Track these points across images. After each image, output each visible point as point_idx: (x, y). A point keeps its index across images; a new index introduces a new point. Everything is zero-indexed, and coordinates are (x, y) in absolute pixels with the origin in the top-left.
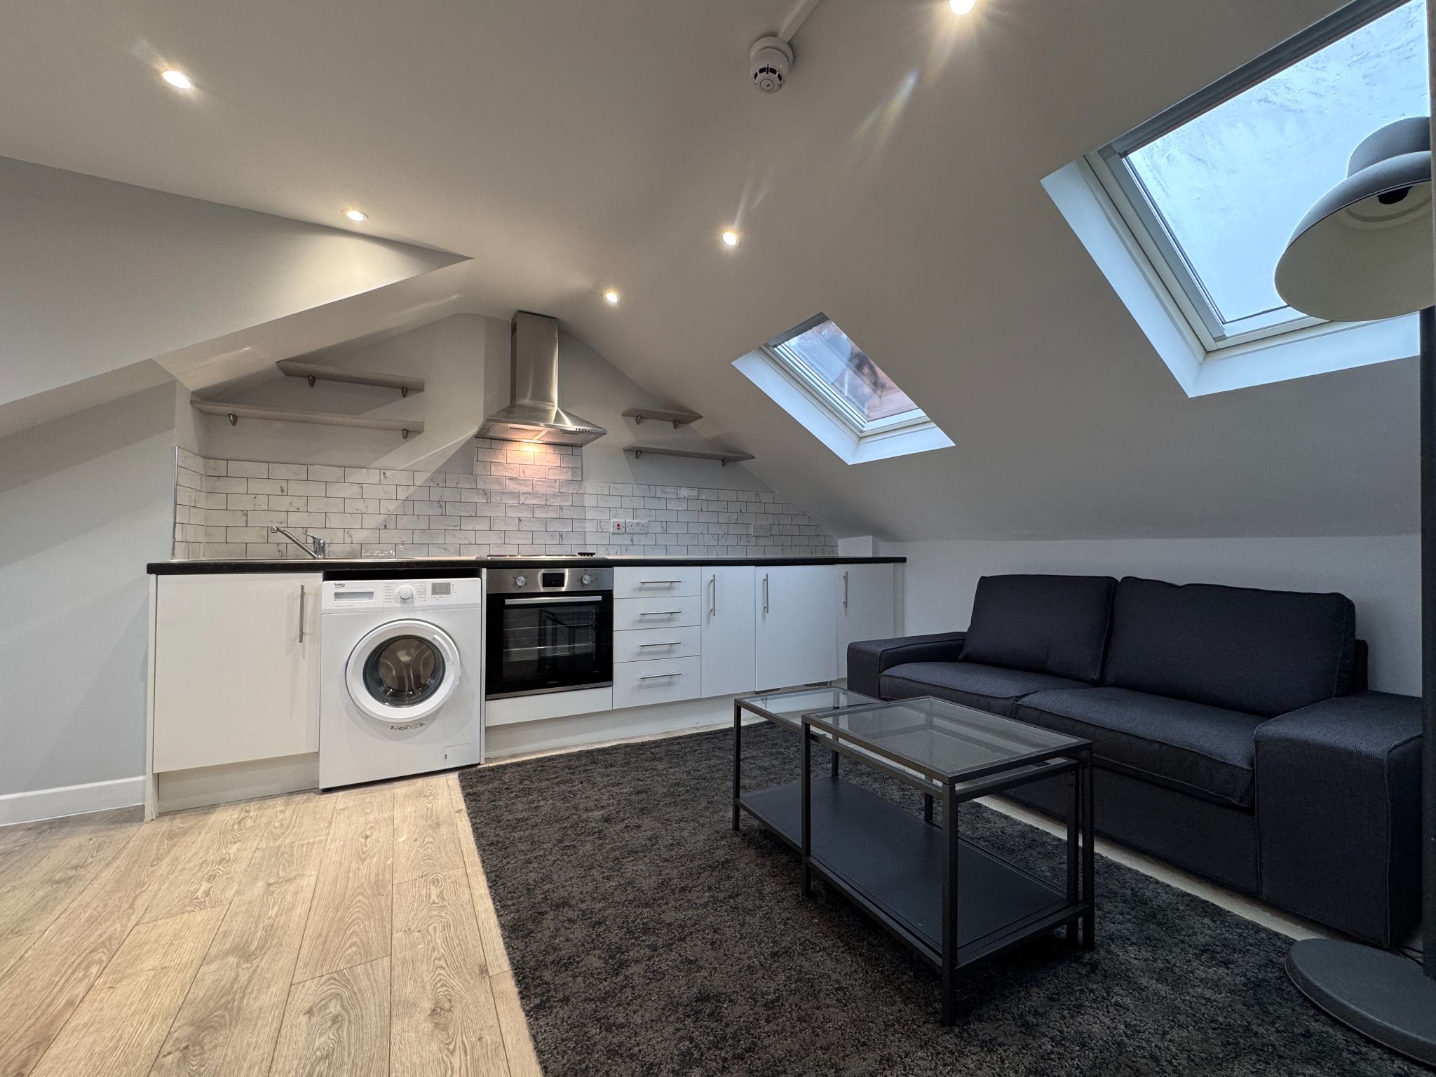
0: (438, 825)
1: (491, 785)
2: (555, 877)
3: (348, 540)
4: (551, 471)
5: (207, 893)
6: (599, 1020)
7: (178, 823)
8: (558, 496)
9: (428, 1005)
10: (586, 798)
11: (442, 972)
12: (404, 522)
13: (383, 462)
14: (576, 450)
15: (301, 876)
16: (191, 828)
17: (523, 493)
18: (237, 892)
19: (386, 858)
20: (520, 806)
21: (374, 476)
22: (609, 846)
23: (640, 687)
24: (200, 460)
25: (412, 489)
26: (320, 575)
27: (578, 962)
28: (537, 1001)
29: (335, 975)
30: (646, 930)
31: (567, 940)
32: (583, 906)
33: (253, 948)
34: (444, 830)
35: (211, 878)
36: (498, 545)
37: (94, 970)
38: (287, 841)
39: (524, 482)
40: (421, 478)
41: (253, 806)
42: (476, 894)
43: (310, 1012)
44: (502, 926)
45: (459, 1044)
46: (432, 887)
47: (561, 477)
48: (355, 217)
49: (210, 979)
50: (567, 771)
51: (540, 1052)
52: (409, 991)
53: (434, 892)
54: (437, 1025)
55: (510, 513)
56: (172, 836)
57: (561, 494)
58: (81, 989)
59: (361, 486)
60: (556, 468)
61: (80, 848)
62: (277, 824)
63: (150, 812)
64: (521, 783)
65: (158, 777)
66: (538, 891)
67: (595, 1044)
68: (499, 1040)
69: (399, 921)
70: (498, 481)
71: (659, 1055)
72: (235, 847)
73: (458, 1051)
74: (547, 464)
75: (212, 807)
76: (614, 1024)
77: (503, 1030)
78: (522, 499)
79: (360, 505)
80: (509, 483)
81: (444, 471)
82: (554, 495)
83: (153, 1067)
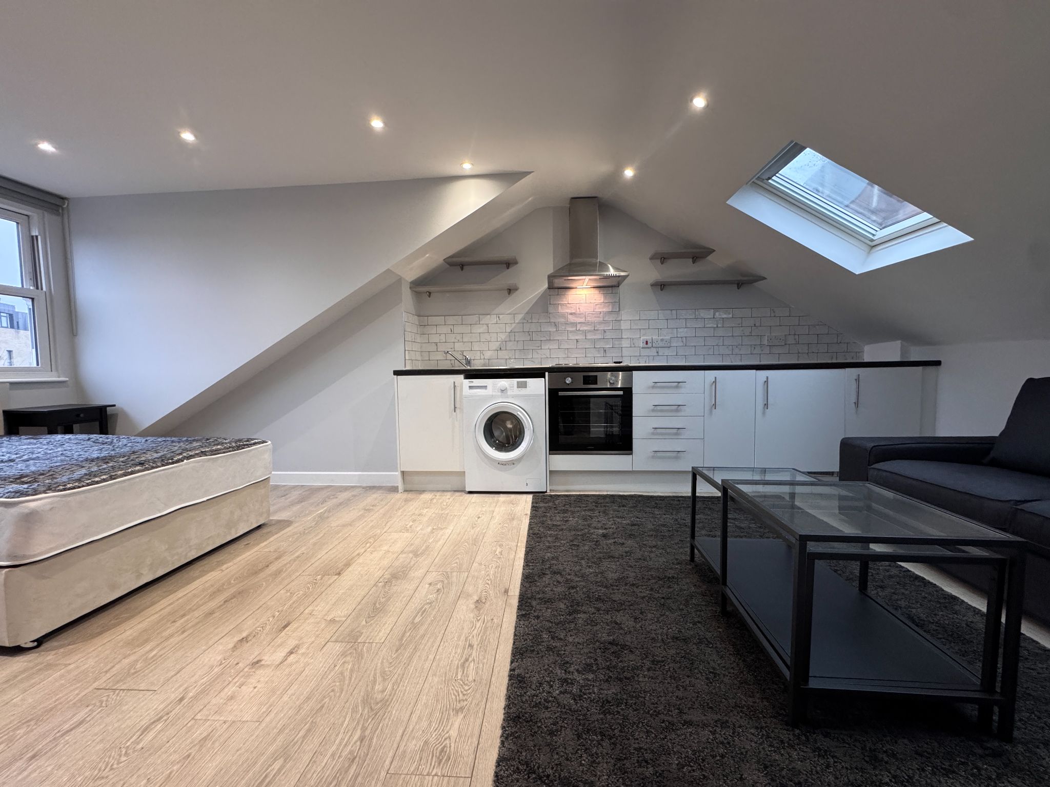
0: (513, 519)
1: (547, 505)
2: (560, 558)
3: (482, 357)
4: (597, 306)
5: (411, 527)
6: (550, 632)
7: (410, 496)
8: (602, 323)
9: (476, 598)
10: (598, 521)
11: (488, 586)
12: (510, 345)
13: (500, 309)
14: (615, 290)
15: (447, 528)
16: (413, 499)
17: (579, 323)
18: (421, 529)
19: (483, 529)
20: (558, 518)
21: (494, 319)
22: (598, 550)
23: (653, 457)
24: (416, 317)
25: (514, 325)
26: (462, 376)
27: (553, 603)
28: (524, 613)
29: (445, 573)
30: (599, 599)
31: (551, 591)
32: (569, 577)
33: (419, 553)
34: (515, 522)
35: (414, 521)
36: (564, 358)
37: (368, 545)
38: (446, 512)
39: (579, 315)
40: (519, 317)
41: (438, 494)
42: (518, 556)
43: (430, 584)
44: (523, 574)
45: (483, 618)
46: (498, 548)
47: (604, 310)
48: (467, 167)
49: (401, 560)
50: (594, 504)
51: (515, 635)
52: (470, 589)
53: (499, 550)
54: (476, 607)
55: (572, 337)
56: (406, 501)
57: (605, 322)
58: (363, 550)
59: (487, 325)
60: (601, 304)
61: (376, 499)
62: (445, 504)
63: (401, 488)
64: (564, 506)
65: (403, 473)
66: (548, 563)
67: (543, 642)
68: (500, 623)
69: (478, 558)
70: (563, 316)
71: (574, 660)
72: (426, 510)
73: (480, 621)
74: (595, 301)
75: (422, 491)
76: (557, 637)
77: (504, 620)
78: (578, 326)
79: (487, 336)
80: (570, 317)
81: (530, 312)
82: (600, 322)
83: (375, 585)
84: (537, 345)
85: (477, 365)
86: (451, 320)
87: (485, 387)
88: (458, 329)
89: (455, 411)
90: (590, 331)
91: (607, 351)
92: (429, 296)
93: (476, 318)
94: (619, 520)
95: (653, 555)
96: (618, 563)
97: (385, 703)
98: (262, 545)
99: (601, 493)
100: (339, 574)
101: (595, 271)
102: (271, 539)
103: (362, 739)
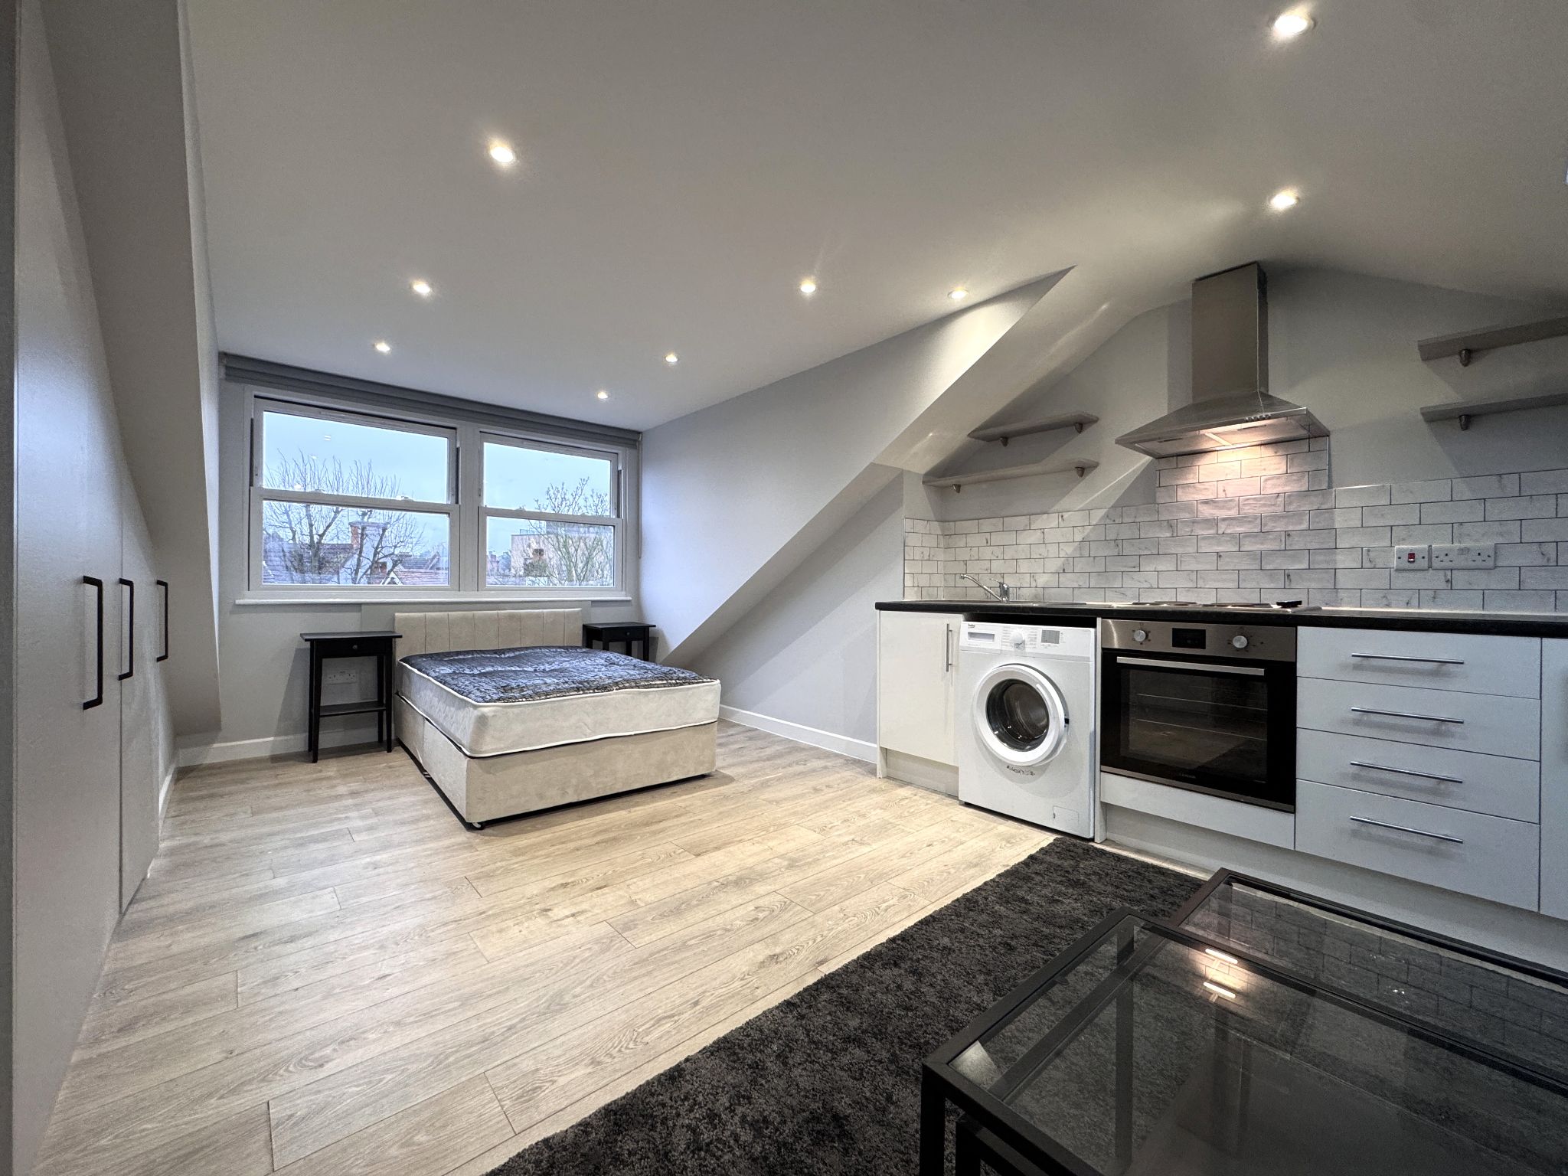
0: (976, 865)
1: (1061, 862)
2: (954, 955)
4: (1269, 482)
5: (832, 827)
6: (787, 1046)
8: (1282, 517)
9: (778, 951)
11: (811, 943)
12: (1081, 564)
13: (1066, 502)
14: (1314, 444)
17: (1224, 520)
18: (839, 835)
19: (913, 864)
20: (1046, 891)
21: (1053, 520)
24: (936, 524)
25: (1088, 529)
26: (963, 617)
27: (848, 1010)
28: (797, 1001)
29: (789, 902)
31: (872, 993)
32: (925, 989)
33: (797, 864)
34: (972, 871)
35: (846, 821)
37: (763, 833)
38: (899, 823)
39: (1225, 504)
40: (1098, 515)
41: (923, 793)
43: (757, 908)
44: (871, 950)
45: (751, 979)
46: (896, 899)
47: (1287, 489)
48: (959, 296)
49: (769, 865)
51: (748, 1023)
52: (788, 936)
53: (892, 902)
54: (762, 962)
55: (1206, 547)
56: (873, 790)
57: (1289, 515)
58: (750, 838)
59: (1042, 531)
60: (1278, 477)
61: (841, 778)
62: (913, 810)
63: (878, 771)
64: (1088, 875)
65: (884, 750)
66: (927, 952)
67: (762, 1052)
68: (759, 997)
69: (850, 902)
70: (1187, 507)
72: (879, 811)
73: (743, 982)
74: (1264, 473)
75: (905, 783)
76: (785, 1058)
77: (769, 996)
78: (1222, 527)
80: (1201, 508)
81: (1122, 505)
82: (1274, 516)
84: (1133, 564)
85: (1025, 595)
86: (987, 525)
87: (991, 636)
88: (996, 539)
89: (948, 671)
90: (1248, 535)
91: (1292, 577)
92: (958, 491)
93: (1024, 520)
98: (684, 797)
100: (699, 855)
101: (1257, 412)
102: (695, 795)
103: (511, 1028)
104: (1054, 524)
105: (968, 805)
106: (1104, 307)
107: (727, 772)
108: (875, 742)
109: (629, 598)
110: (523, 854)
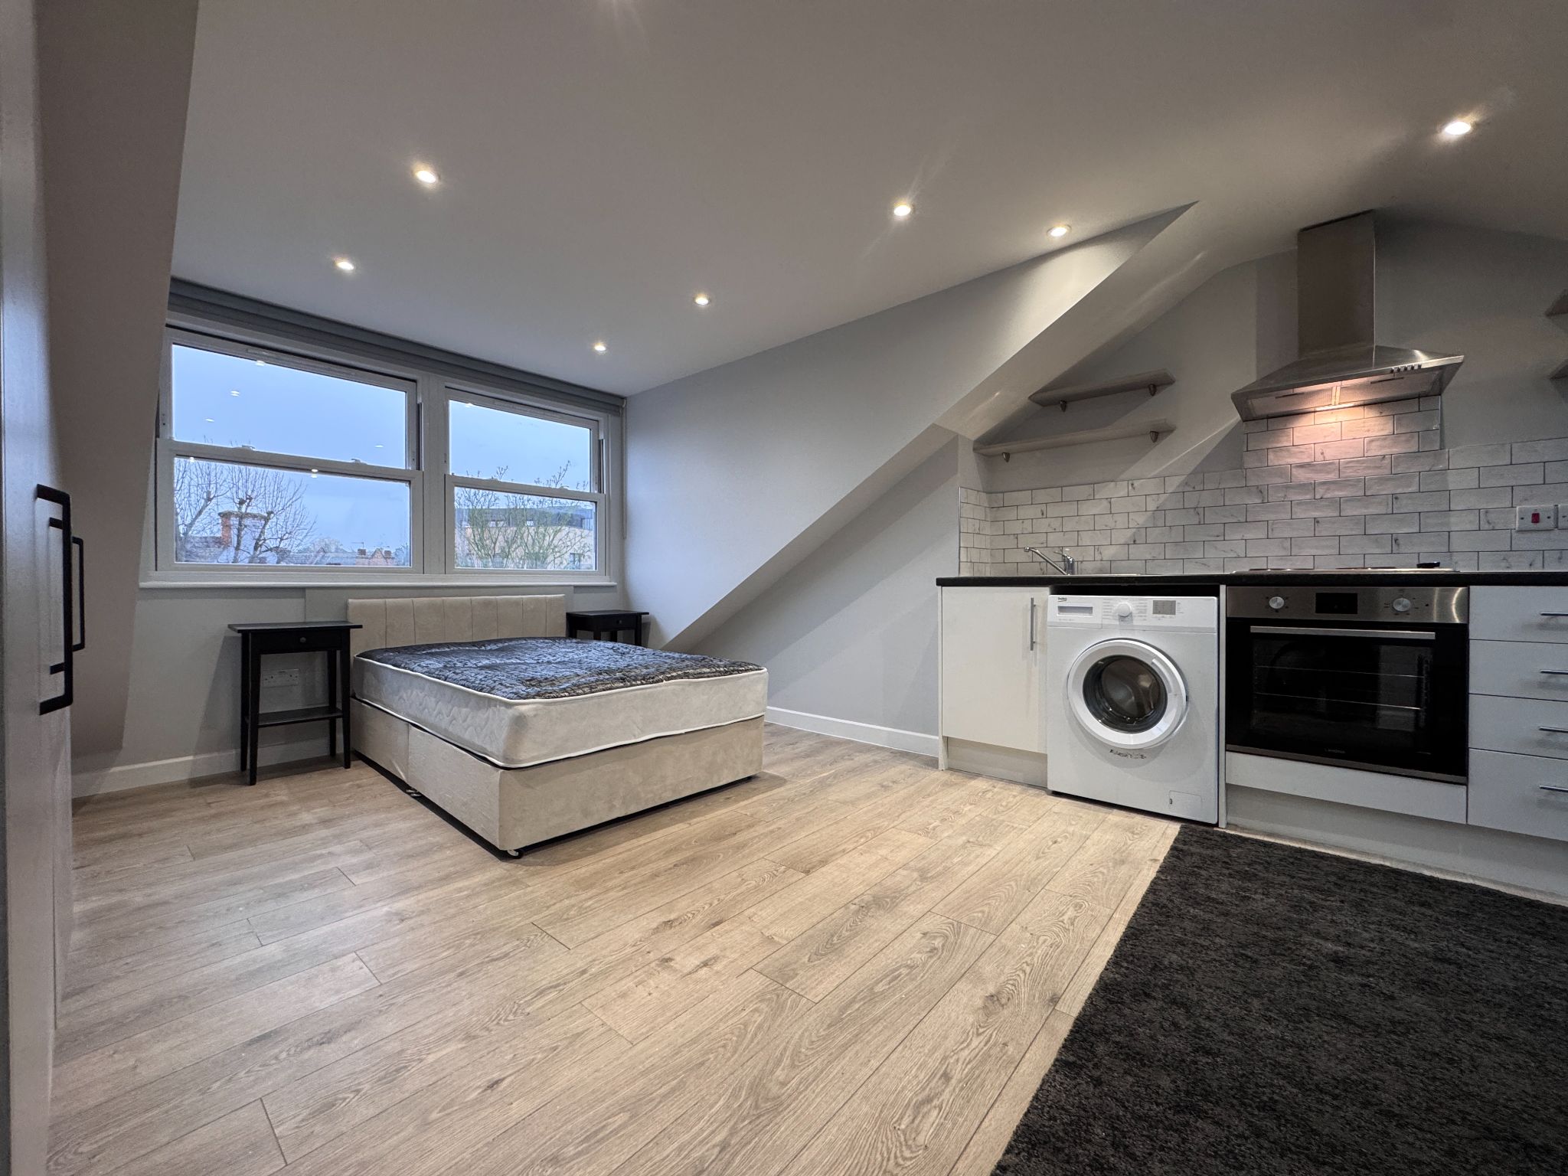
0: (1123, 862)
1: (1209, 852)
2: (1199, 975)
3: (1098, 557)
4: (1374, 444)
5: (934, 829)
7: (954, 778)
8: (1388, 479)
9: (991, 989)
10: (1333, 921)
11: (1022, 975)
12: (1154, 534)
13: (1135, 470)
14: (1425, 403)
15: (990, 846)
16: (956, 784)
17: (1324, 483)
18: (949, 837)
19: (1056, 866)
20: (1225, 887)
21: (1122, 489)
22: (1306, 989)
23: (1541, 803)
24: (984, 495)
25: (1163, 497)
26: (1046, 590)
27: (1144, 1065)
28: (1072, 1059)
29: (955, 923)
31: (1151, 1037)
32: (1207, 1024)
33: (929, 875)
34: (1123, 871)
35: (943, 820)
37: (862, 840)
38: (1001, 818)
39: (1325, 467)
40: (1173, 484)
41: (1000, 784)
42: (1104, 938)
43: (925, 934)
44: (1101, 978)
45: (989, 1032)
46: (1071, 909)
47: (1395, 450)
48: (1059, 232)
49: (898, 878)
50: (1333, 879)
51: (1036, 1098)
52: (988, 969)
53: (1071, 913)
54: (985, 1007)
55: (1299, 513)
56: (946, 785)
57: (1394, 477)
58: (852, 847)
59: (1109, 500)
60: (1385, 438)
61: (901, 773)
62: (1004, 804)
63: (942, 763)
64: (1249, 865)
66: (1167, 975)
68: (1018, 1058)
69: (1025, 917)
70: (1280, 471)
72: (970, 807)
73: (982, 1037)
74: (1367, 434)
75: (976, 775)
77: (1027, 1055)
78: (1320, 492)
79: (1108, 520)
80: (1298, 472)
81: (1201, 471)
82: (1380, 479)
83: (845, 906)
84: (1216, 533)
85: (1088, 570)
86: (1042, 496)
87: (1089, 610)
88: (1052, 511)
89: (1032, 649)
90: (1351, 499)
91: (1401, 542)
92: (1007, 460)
93: (1087, 489)
94: (1394, 934)
95: (1486, 1060)
96: (1357, 1041)
97: (778, 1106)
98: (742, 803)
99: (1363, 859)
100: (807, 872)
101: (1370, 365)
102: (755, 798)
103: (724, 1146)
104: (1124, 493)
105: (1057, 794)
106: (1198, 257)
107: (771, 771)
108: (937, 735)
109: (613, 583)
110: (591, 886)
